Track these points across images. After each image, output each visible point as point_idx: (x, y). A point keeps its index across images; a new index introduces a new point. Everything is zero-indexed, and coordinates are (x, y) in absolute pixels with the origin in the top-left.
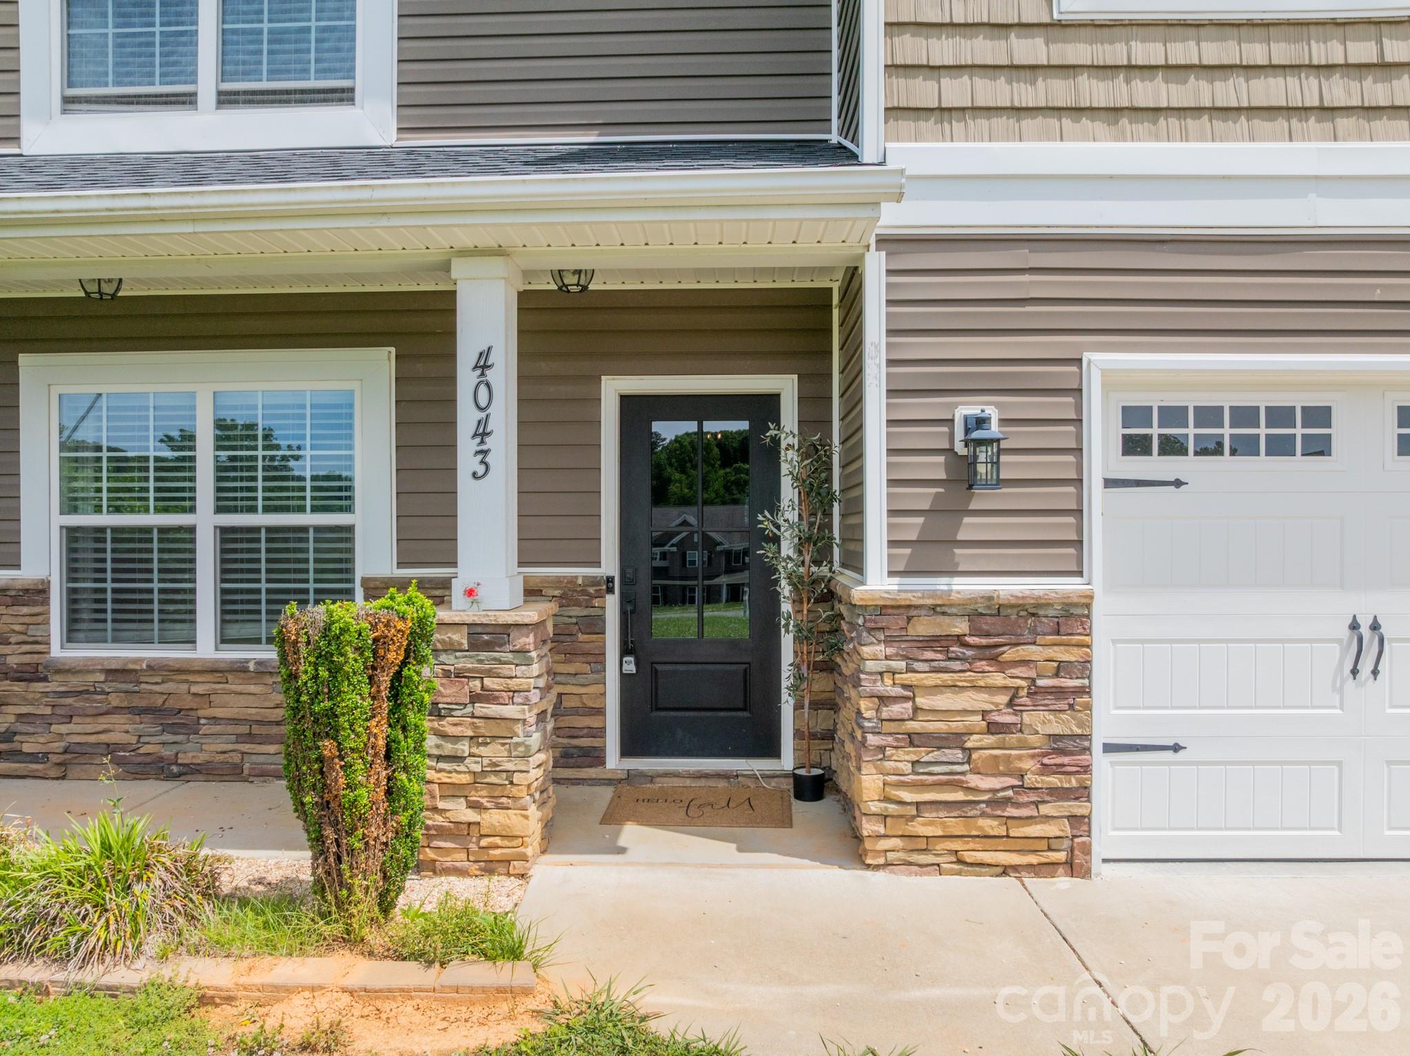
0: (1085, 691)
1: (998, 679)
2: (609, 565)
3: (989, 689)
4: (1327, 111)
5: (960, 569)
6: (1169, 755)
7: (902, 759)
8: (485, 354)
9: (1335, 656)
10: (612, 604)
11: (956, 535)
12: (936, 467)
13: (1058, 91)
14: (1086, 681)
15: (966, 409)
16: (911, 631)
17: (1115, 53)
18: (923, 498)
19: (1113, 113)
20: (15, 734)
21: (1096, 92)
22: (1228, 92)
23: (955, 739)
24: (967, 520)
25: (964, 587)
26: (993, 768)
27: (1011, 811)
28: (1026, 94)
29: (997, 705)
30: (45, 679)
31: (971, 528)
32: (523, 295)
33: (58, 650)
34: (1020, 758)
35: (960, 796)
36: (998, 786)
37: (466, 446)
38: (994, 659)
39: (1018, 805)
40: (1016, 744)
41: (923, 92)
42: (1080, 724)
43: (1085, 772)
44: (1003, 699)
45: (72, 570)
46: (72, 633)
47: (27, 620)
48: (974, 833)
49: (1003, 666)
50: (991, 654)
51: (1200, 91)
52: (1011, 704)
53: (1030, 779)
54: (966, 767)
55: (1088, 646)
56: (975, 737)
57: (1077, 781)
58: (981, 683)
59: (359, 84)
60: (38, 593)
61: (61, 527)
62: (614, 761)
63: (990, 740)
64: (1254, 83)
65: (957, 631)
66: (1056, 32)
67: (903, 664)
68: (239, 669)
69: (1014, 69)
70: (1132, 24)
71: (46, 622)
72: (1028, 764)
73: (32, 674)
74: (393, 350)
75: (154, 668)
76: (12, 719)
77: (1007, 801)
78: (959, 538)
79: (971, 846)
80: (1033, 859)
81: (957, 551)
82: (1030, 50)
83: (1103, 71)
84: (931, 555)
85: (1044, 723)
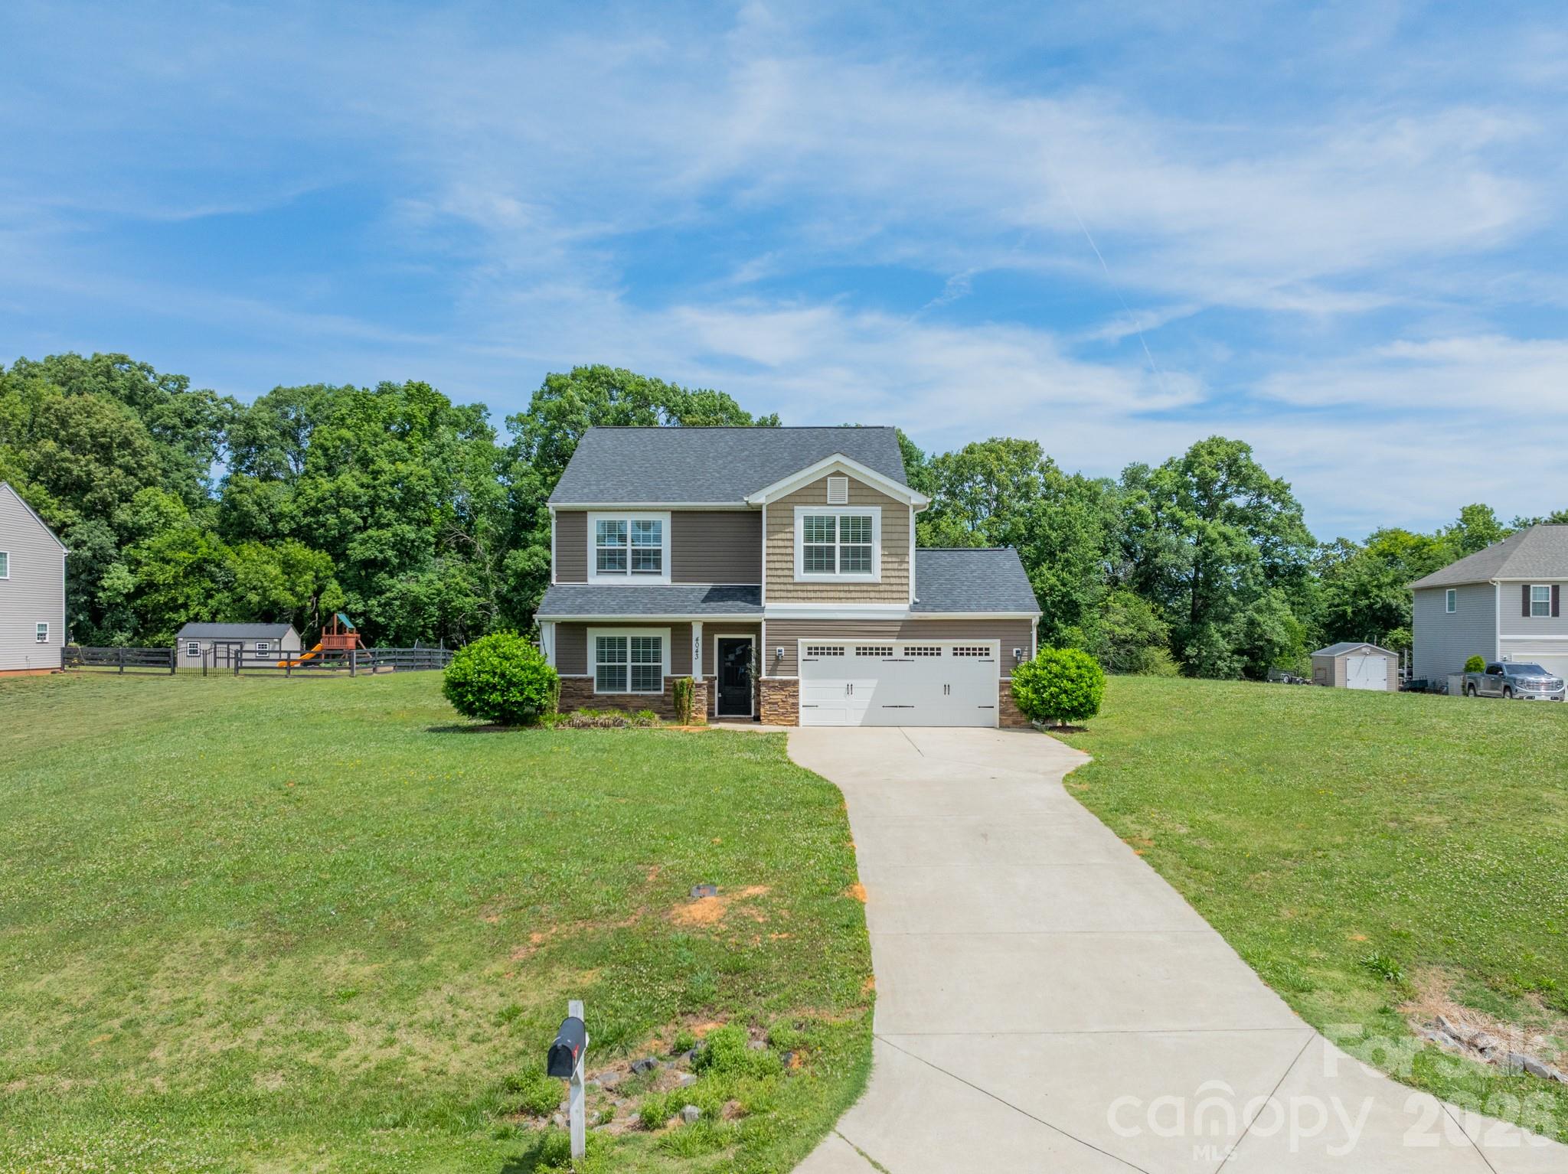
0: (798, 696)
1: (784, 693)
2: (716, 674)
3: (782, 695)
4: (840, 598)
6: (813, 707)
7: (767, 707)
8: (698, 638)
9: (844, 690)
10: (716, 682)
12: (774, 658)
13: (795, 594)
14: (798, 694)
15: (778, 648)
16: (770, 685)
17: (805, 588)
18: (772, 663)
19: (804, 598)
21: (801, 594)
22: (824, 595)
23: (776, 703)
25: (778, 678)
26: (783, 708)
27: (786, 716)
28: (789, 595)
30: (593, 699)
31: (779, 668)
32: (703, 625)
33: (595, 692)
34: (786, 706)
35: (777, 713)
36: (784, 711)
37: (694, 654)
39: (787, 714)
40: (786, 704)
41: (772, 594)
42: (797, 701)
43: (798, 709)
44: (784, 697)
45: (598, 675)
46: (598, 689)
47: (589, 685)
48: (780, 719)
49: (784, 691)
50: (782, 689)
51: (819, 595)
52: (786, 698)
53: (789, 710)
54: (778, 708)
55: (799, 688)
56: (780, 703)
57: (797, 711)
58: (780, 694)
59: (663, 570)
60: (591, 680)
61: (596, 666)
62: (716, 715)
63: (782, 703)
65: (776, 685)
66: (795, 584)
67: (769, 691)
68: (637, 696)
69: (788, 591)
70: (807, 583)
71: (593, 686)
72: (788, 707)
73: (590, 697)
74: (671, 628)
75: (618, 695)
77: (785, 713)
79: (779, 721)
80: (788, 723)
82: (791, 587)
83: (803, 591)
84: (772, 672)
85: (791, 700)
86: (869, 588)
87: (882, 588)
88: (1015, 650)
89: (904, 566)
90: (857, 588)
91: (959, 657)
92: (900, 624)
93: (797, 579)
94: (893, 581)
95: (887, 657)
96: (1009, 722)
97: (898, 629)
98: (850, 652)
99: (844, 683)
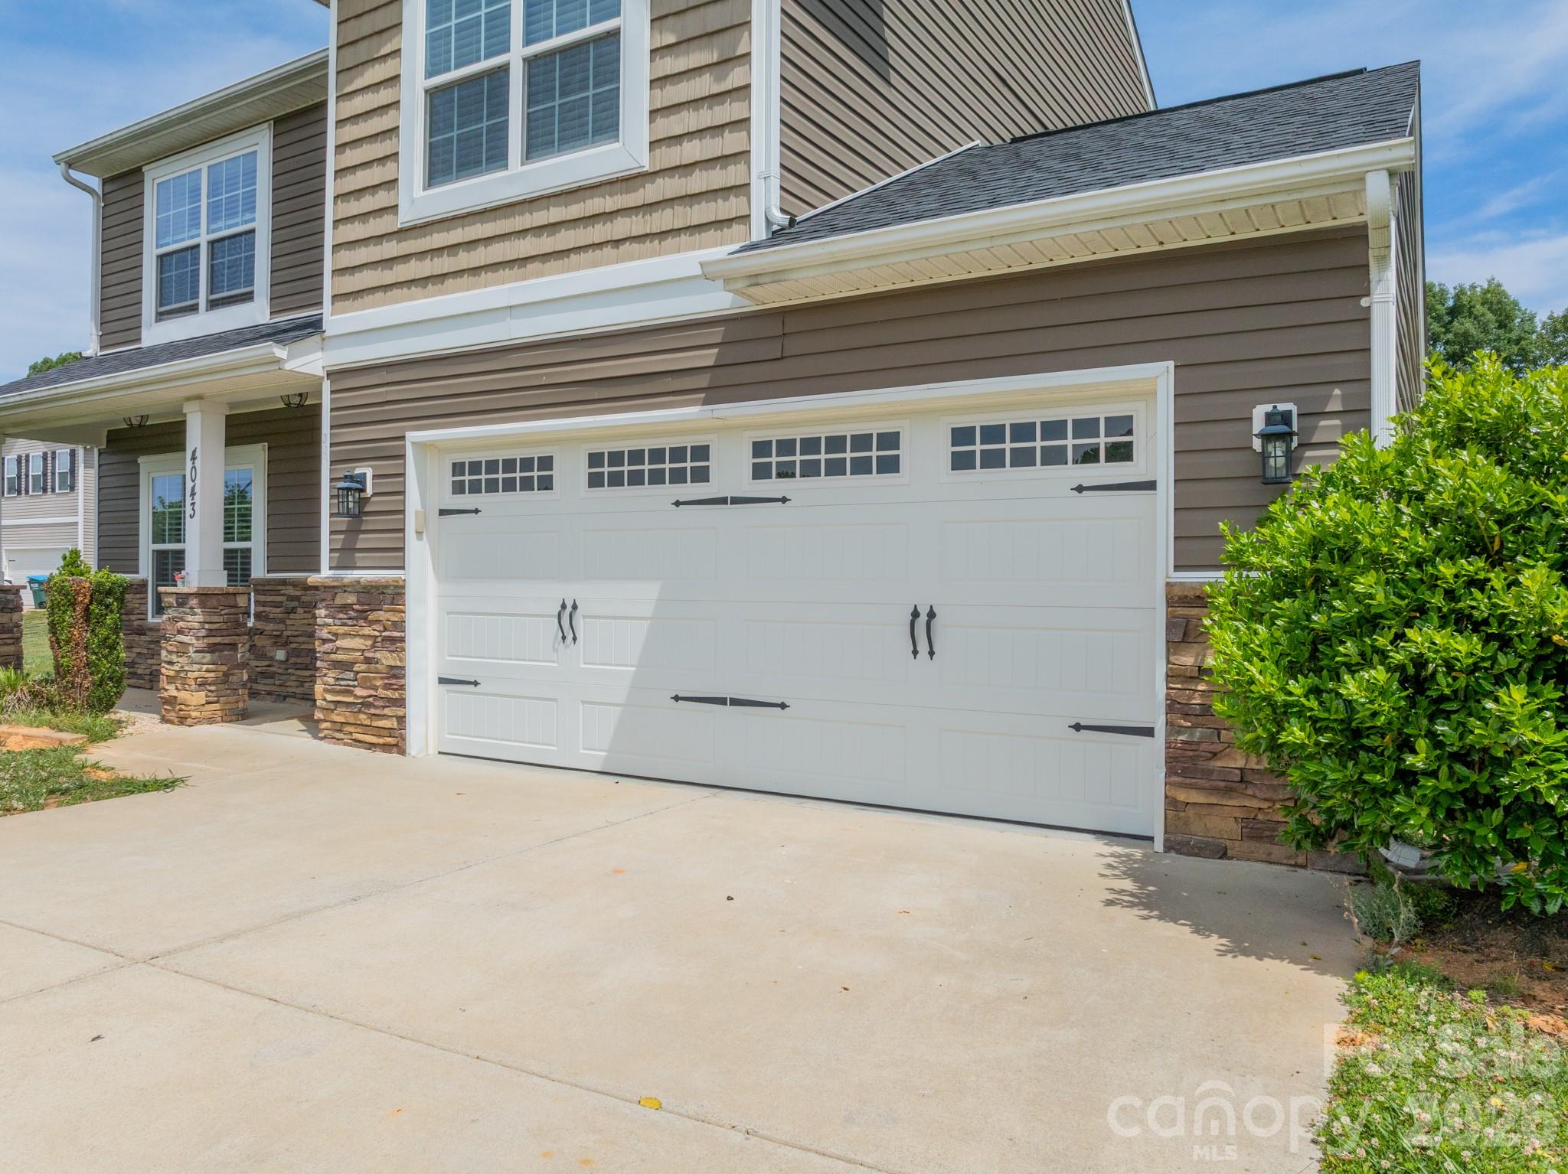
0: (402, 640)
1: (367, 631)
3: (364, 636)
4: (523, 262)
5: (358, 565)
6: (472, 687)
7: (330, 676)
8: (194, 452)
11: (355, 544)
13: (402, 273)
14: (403, 634)
15: (360, 471)
16: (336, 602)
17: (432, 242)
19: (426, 282)
20: (136, 663)
21: (417, 270)
22: (478, 257)
23: (351, 666)
24: (361, 536)
25: (357, 576)
26: (365, 684)
27: (372, 711)
28: (389, 276)
29: (366, 646)
30: (145, 634)
31: (364, 541)
32: (228, 417)
33: (150, 617)
34: (375, 678)
35: (351, 699)
36: (365, 695)
38: (365, 619)
39: (376, 707)
40: (375, 671)
41: (348, 284)
42: (401, 660)
43: (401, 689)
44: (369, 643)
45: (156, 574)
46: (154, 612)
47: (139, 601)
48: (359, 722)
49: (371, 623)
50: (363, 615)
51: (463, 260)
52: (373, 646)
53: (381, 692)
54: (356, 683)
55: (404, 612)
56: (358, 665)
57: (399, 693)
58: (360, 633)
59: (256, 286)
60: (143, 585)
61: (153, 551)
63: (364, 667)
64: (490, 248)
65: (349, 601)
66: (403, 235)
67: (331, 620)
69: (385, 263)
70: (433, 223)
71: (146, 603)
72: (379, 683)
73: (142, 631)
74: (266, 444)
76: (134, 655)
77: (370, 705)
78: (357, 547)
79: (358, 730)
80: (381, 741)
81: (357, 555)
82: (390, 249)
83: (421, 255)
84: (345, 557)
85: (386, 659)
86: (608, 203)
87: (651, 192)
88: (1259, 412)
89: (735, 78)
90: (575, 211)
91: (978, 475)
92: (717, 334)
93: (406, 216)
94: (692, 151)
95: (691, 490)
96: (1223, 824)
97: (708, 357)
98: (571, 471)
99: (550, 595)
